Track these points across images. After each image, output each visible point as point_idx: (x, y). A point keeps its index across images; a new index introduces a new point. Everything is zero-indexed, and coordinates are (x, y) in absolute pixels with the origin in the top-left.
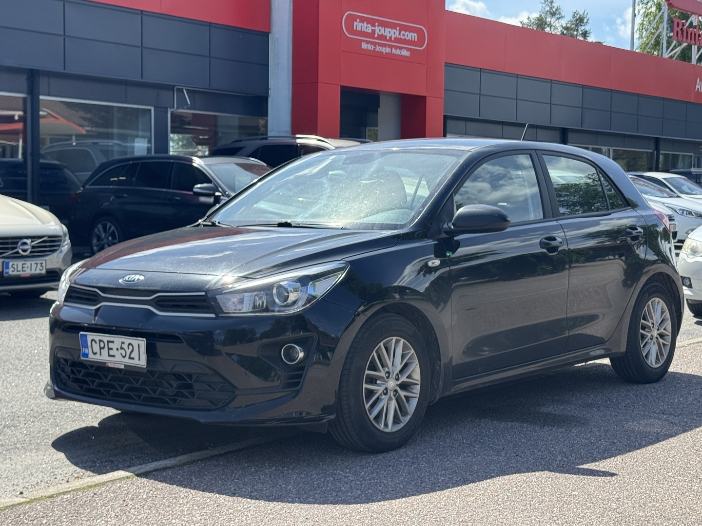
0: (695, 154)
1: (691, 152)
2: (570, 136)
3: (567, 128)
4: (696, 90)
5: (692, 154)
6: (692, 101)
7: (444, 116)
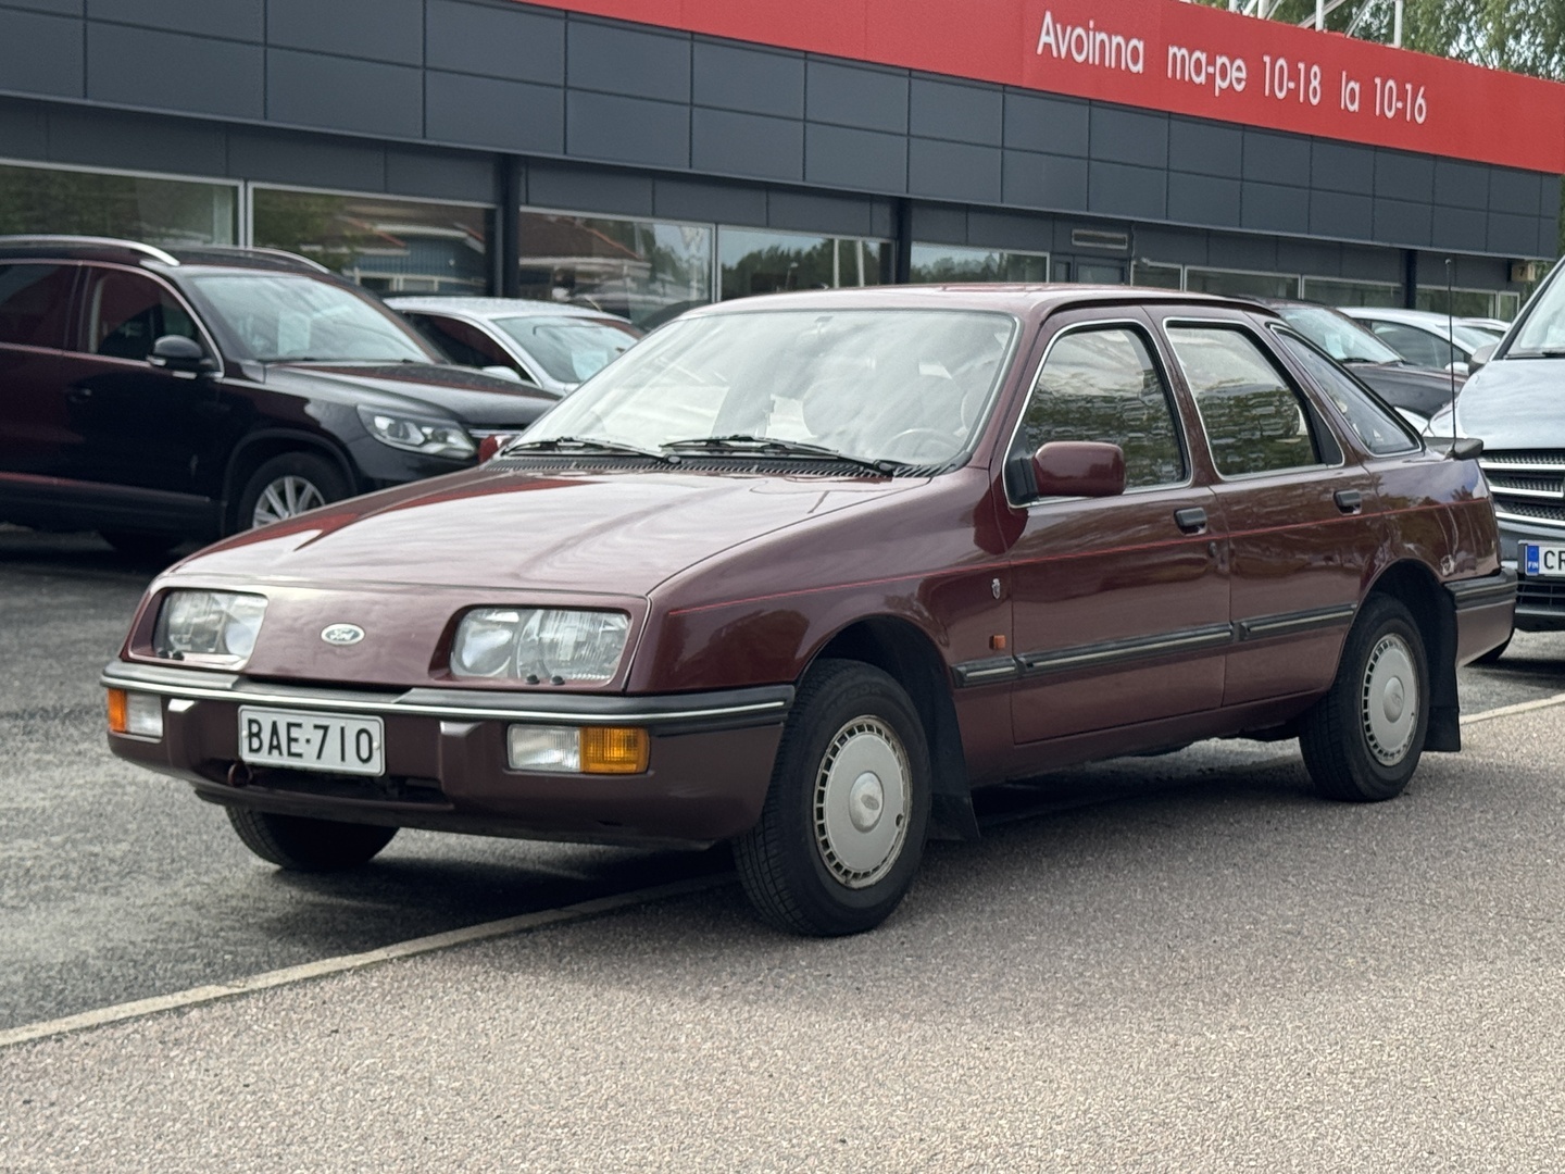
0: (1052, 254)
1: (1044, 250)
3: (515, 156)
4: (1040, 51)
5: (1048, 255)
6: (1025, 85)
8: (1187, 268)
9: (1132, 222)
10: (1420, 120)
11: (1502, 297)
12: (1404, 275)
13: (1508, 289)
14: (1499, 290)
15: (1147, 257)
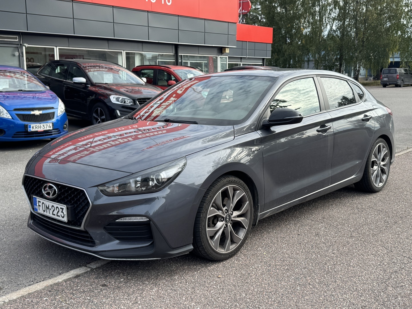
8: (58, 48)
9: (20, 32)
10: (169, 4)
11: (220, 57)
12: (174, 52)
13: (221, 55)
14: (219, 56)
15: (27, 43)
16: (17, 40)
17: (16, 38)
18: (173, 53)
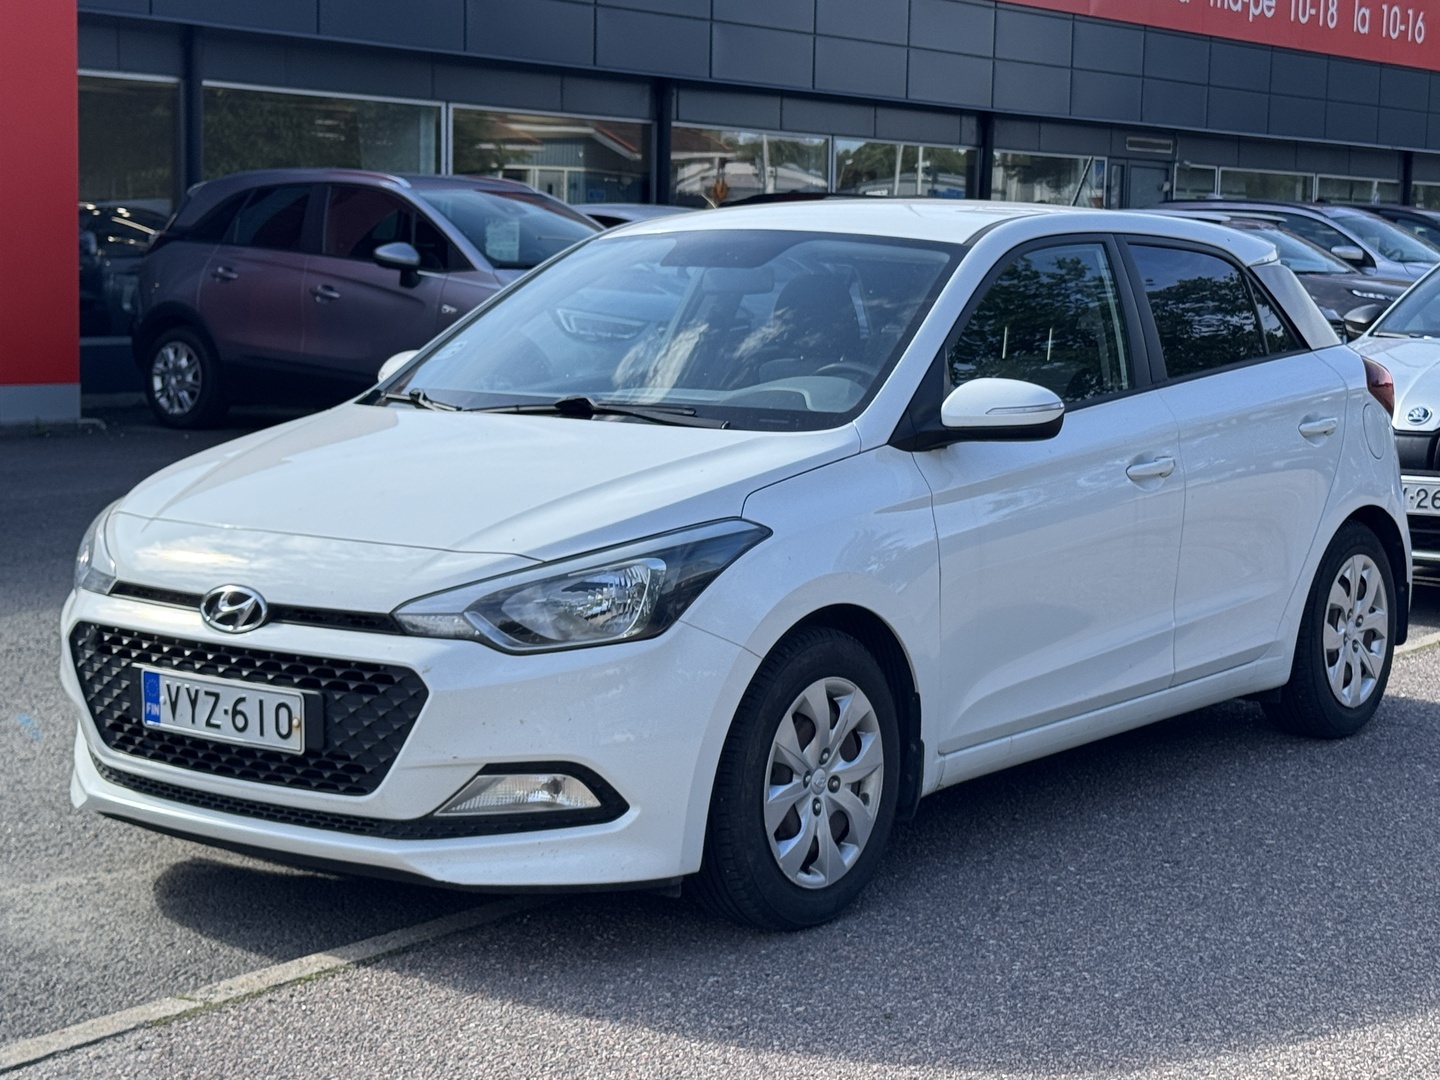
0: (1109, 157)
1: (1102, 155)
2: (685, 102)
3: (668, 79)
5: (1106, 159)
6: (1091, 14)
7: (80, 15)
8: (1221, 169)
9: (1177, 130)
10: (1419, 40)
12: (1401, 172)
15: (1188, 160)
16: (1170, 152)
17: (1167, 147)
18: (1398, 178)
